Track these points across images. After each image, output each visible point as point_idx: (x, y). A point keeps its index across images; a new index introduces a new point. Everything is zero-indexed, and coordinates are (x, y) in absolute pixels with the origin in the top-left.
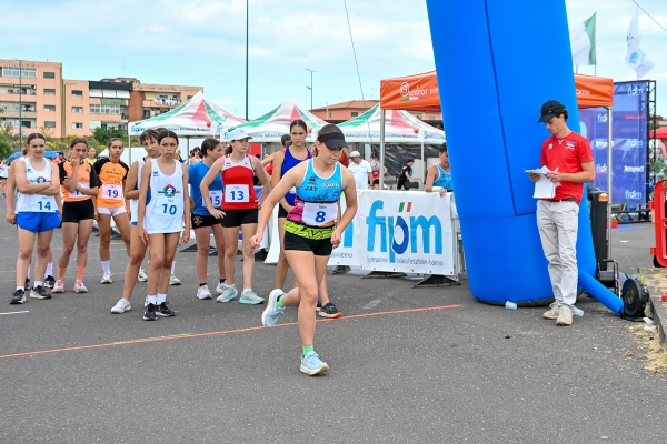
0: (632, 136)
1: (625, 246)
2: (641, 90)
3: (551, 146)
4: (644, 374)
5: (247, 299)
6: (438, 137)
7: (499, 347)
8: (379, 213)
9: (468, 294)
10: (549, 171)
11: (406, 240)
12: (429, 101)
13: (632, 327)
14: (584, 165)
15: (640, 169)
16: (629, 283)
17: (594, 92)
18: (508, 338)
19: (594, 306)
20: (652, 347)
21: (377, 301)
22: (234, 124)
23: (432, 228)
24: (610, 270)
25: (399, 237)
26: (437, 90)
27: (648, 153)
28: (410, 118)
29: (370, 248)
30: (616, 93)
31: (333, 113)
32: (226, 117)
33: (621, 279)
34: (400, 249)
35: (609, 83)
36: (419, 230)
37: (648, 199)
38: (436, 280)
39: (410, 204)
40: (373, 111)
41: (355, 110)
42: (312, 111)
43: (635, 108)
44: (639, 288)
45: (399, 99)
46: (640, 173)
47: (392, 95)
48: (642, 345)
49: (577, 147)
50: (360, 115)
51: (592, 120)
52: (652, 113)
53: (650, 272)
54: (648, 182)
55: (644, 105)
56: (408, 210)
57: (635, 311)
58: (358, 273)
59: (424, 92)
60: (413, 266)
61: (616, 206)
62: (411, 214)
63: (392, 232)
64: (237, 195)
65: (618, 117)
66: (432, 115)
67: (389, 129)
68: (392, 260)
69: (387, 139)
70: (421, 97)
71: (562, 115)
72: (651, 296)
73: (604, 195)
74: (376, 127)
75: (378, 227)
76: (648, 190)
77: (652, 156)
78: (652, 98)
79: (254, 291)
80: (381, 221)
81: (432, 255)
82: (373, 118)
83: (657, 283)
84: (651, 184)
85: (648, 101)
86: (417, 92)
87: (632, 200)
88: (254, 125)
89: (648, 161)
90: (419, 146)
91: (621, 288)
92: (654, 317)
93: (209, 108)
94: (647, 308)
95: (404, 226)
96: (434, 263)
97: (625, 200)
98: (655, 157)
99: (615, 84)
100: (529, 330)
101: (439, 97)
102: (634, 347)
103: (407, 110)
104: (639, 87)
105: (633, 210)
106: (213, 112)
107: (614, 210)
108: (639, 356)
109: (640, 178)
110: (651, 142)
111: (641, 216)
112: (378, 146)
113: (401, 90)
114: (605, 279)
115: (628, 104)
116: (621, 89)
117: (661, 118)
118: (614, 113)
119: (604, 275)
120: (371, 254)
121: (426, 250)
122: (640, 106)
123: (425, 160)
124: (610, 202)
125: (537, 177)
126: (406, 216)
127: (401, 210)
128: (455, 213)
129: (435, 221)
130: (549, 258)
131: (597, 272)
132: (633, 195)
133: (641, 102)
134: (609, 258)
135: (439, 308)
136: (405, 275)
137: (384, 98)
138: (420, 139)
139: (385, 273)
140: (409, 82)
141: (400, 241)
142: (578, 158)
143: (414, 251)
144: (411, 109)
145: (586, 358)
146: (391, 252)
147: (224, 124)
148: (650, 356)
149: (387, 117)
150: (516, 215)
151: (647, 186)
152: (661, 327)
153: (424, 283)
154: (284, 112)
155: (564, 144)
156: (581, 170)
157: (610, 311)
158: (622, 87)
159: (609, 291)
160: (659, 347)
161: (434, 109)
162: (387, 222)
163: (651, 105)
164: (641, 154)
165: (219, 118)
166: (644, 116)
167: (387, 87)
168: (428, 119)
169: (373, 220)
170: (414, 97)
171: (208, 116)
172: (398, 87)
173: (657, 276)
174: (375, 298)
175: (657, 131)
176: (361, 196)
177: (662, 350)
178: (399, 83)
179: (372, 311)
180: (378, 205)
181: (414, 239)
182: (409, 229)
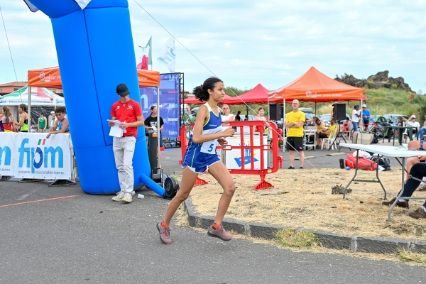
0: (172, 102)
1: (168, 160)
2: (176, 78)
3: (119, 107)
4: (175, 228)
6: (59, 101)
7: (96, 218)
8: (26, 146)
9: (80, 189)
11: (41, 160)
12: (56, 83)
14: (138, 117)
15: (176, 120)
16: (168, 180)
17: (149, 79)
18: (101, 212)
19: (150, 193)
20: (179, 213)
21: (26, 196)
23: (57, 154)
24: (159, 173)
25: (37, 158)
26: (60, 77)
27: (180, 112)
28: (49, 92)
29: (21, 165)
30: (163, 79)
31: (3, 89)
33: (164, 177)
34: (37, 166)
35: (157, 74)
36: (49, 155)
38: (60, 182)
39: (44, 140)
40: (25, 88)
41: (16, 87)
43: (173, 87)
44: (173, 182)
45: (40, 81)
46: (176, 122)
47: (35, 79)
49: (134, 108)
50: (19, 90)
51: (151, 93)
52: (182, 90)
54: (180, 126)
55: (178, 86)
56: (44, 143)
57: (171, 195)
58: (15, 180)
59: (54, 78)
60: (45, 175)
62: (45, 146)
63: (33, 156)
65: (164, 92)
67: (34, 97)
68: (33, 172)
69: (33, 104)
70: (52, 81)
74: (26, 97)
75: (25, 154)
77: (182, 112)
78: (182, 82)
80: (27, 150)
81: (57, 168)
82: (25, 92)
85: (180, 84)
86: (50, 77)
87: (172, 136)
89: (180, 115)
90: (53, 107)
91: (164, 183)
95: (41, 153)
96: (57, 173)
97: (169, 136)
98: (184, 113)
99: (162, 74)
100: (113, 207)
101: (61, 81)
103: (47, 87)
104: (175, 76)
105: (173, 141)
109: (176, 124)
110: (182, 105)
111: (177, 144)
113: (40, 76)
114: (156, 178)
115: (169, 85)
116: (166, 77)
117: (188, 93)
118: (160, 90)
119: (155, 176)
120: (21, 169)
121: (53, 166)
122: (176, 86)
125: (113, 124)
126: (42, 147)
127: (39, 144)
128: (72, 145)
129: (59, 149)
130: (118, 168)
131: (151, 175)
132: (173, 133)
133: (176, 84)
134: (158, 167)
135: (63, 197)
136: (43, 180)
137: (30, 81)
138: (54, 104)
140: (45, 72)
141: (37, 161)
142: (135, 114)
143: (46, 166)
144: (49, 87)
145: (144, 221)
146: (32, 168)
148: (178, 218)
149: (32, 91)
150: (106, 145)
151: (180, 128)
153: (54, 184)
155: (127, 106)
156: (136, 120)
157: (158, 195)
158: (165, 76)
159: (157, 185)
160: (183, 213)
161: (59, 87)
162: (30, 151)
163: (182, 86)
164: (176, 111)
166: (178, 91)
167: (32, 74)
168: (58, 93)
169: (23, 150)
170: (48, 80)
172: (39, 75)
174: (25, 194)
175: (185, 100)
176: (16, 136)
177: (184, 215)
178: (39, 72)
179: (23, 201)
180: (26, 141)
181: (46, 159)
182: (44, 154)
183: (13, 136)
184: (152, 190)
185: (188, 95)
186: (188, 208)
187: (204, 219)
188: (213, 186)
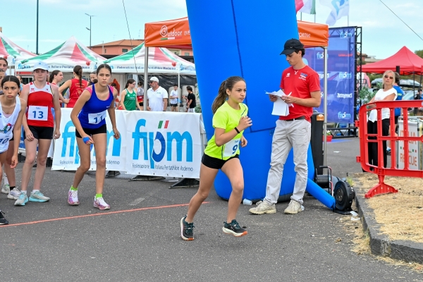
0: (344, 70)
1: (338, 155)
2: (351, 34)
3: (288, 74)
4: (350, 255)
5: (36, 198)
6: (190, 68)
8: (142, 129)
10: (284, 95)
11: (163, 150)
12: (182, 41)
13: (341, 219)
14: (312, 94)
15: (350, 96)
16: (340, 185)
17: (313, 35)
20: (357, 234)
21: (141, 199)
22: (27, 57)
23: (184, 141)
24: (325, 174)
25: (158, 148)
26: (189, 32)
27: (356, 84)
28: (170, 54)
29: (136, 157)
30: (331, 36)
31: (108, 49)
32: (20, 51)
33: (334, 181)
34: (158, 158)
35: (325, 28)
36: (174, 143)
37: (355, 119)
38: (188, 183)
39: (167, 122)
40: (140, 48)
41: (125, 47)
42: (91, 48)
43: (346, 48)
44: (347, 188)
45: (160, 39)
46: (350, 99)
47: (154, 36)
48: (349, 233)
49: (308, 79)
50: (129, 51)
51: (313, 57)
52: (359, 52)
53: (356, 176)
54: (355, 105)
55: (352, 46)
56: (166, 127)
57: (344, 206)
58: (126, 177)
59: (179, 34)
60: (168, 171)
61: (331, 124)
62: (168, 130)
63: (152, 144)
64: (38, 115)
65: (332, 55)
66: (187, 52)
67: (151, 62)
68: (152, 167)
69: (150, 71)
70: (176, 38)
71: (300, 52)
72: (357, 195)
73: (321, 116)
74: (141, 61)
75: (141, 140)
76: (356, 112)
77: (358, 85)
78: (359, 40)
79: (41, 192)
80: (143, 135)
81: (184, 163)
82: (140, 53)
83: (361, 184)
84: (358, 107)
85: (356, 43)
86: (173, 33)
87: (343, 120)
88: (43, 58)
89: (355, 90)
90: (176, 76)
91: (333, 188)
92: (359, 211)
93: (6, 44)
94: (354, 204)
95: (162, 140)
96: (186, 169)
97: (338, 120)
98: (361, 86)
99: (330, 29)
101: (190, 38)
102: (343, 234)
103: (167, 47)
104: (349, 32)
105: (344, 127)
106: (10, 48)
107: (329, 127)
108: (347, 241)
109: (350, 103)
110: (358, 75)
111: (350, 132)
112: (143, 76)
113: (161, 32)
114: (321, 181)
115: (340, 45)
116: (335, 33)
117: (366, 56)
118: (328, 52)
119: (321, 178)
120: (136, 162)
121: (179, 159)
122: (350, 47)
123: (181, 87)
124: (326, 121)
125: (275, 98)
126: (163, 132)
127: (160, 127)
129: (187, 136)
131: (315, 176)
132: (344, 116)
133: (350, 43)
134: (325, 165)
136: (164, 178)
137: (148, 38)
138: (177, 71)
139: (148, 177)
140: (168, 25)
141: (158, 152)
142: (308, 87)
143: (169, 159)
144: (170, 47)
145: (306, 243)
146: (151, 161)
147: (18, 57)
148: (356, 242)
149: (150, 53)
150: (251, 131)
151: (355, 109)
152: (364, 218)
153: (178, 185)
154: (68, 48)
156: (309, 97)
157: (324, 206)
159: (323, 191)
160: (362, 234)
161: (187, 47)
162: (148, 137)
163: (358, 46)
164: (350, 84)
165: (14, 52)
166: (353, 54)
167: (150, 29)
168: (184, 55)
169: (138, 135)
170: (171, 37)
171: (5, 51)
172: (159, 29)
173: (361, 179)
174: (139, 197)
175: (363, 66)
176: (128, 116)
177: (364, 237)
178: (160, 26)
179: (136, 207)
180: (141, 123)
181: (170, 149)
182: (166, 142)
183: (125, 115)
184: (315, 198)
185: (366, 60)
186: (369, 226)
187: (393, 245)
188: (406, 196)
